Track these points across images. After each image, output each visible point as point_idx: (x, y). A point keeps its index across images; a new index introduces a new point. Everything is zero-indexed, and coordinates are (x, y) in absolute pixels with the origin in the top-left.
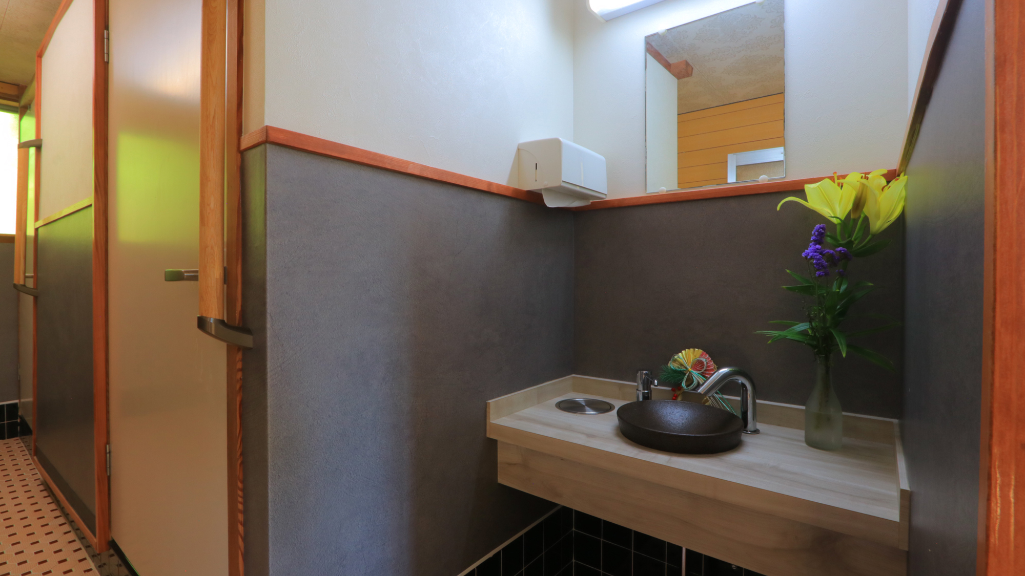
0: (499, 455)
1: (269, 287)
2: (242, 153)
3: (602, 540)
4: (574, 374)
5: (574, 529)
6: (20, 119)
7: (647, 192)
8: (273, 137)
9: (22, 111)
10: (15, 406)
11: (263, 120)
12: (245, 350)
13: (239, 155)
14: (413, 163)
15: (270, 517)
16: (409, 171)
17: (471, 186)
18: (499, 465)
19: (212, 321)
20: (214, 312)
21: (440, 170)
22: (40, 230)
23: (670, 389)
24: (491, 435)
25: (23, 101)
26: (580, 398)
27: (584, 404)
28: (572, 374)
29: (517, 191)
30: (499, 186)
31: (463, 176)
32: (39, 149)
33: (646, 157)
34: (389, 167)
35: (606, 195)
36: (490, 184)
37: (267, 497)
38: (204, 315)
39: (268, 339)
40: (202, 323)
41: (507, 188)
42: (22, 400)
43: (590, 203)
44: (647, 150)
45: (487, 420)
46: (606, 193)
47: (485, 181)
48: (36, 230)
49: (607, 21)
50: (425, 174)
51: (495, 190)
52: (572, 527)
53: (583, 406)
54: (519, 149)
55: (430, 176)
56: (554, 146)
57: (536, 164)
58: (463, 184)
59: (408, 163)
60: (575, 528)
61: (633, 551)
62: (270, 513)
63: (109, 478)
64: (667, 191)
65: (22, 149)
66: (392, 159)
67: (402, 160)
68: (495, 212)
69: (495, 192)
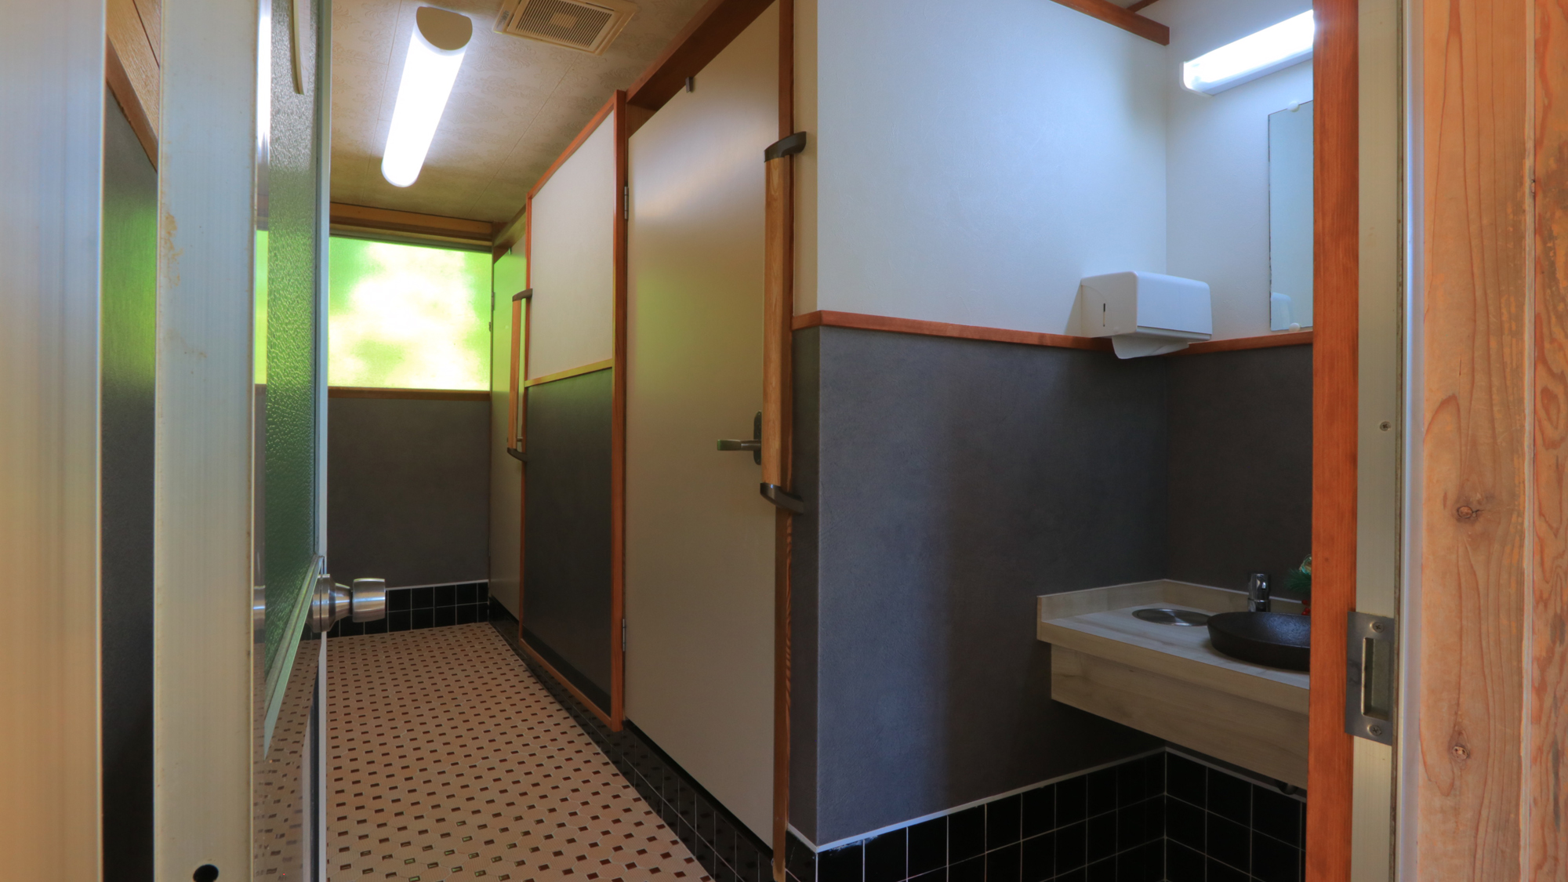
0: (1053, 665)
1: (821, 458)
2: (795, 333)
3: (1206, 811)
4: (1167, 578)
5: (1165, 793)
6: (495, 260)
7: (1273, 328)
8: (826, 319)
9: (499, 251)
10: (484, 586)
11: (815, 303)
12: (796, 515)
13: (790, 334)
14: (952, 325)
15: (819, 670)
16: (948, 334)
17: (1019, 341)
18: (1053, 678)
19: (772, 486)
20: (774, 481)
21: (982, 328)
22: (530, 389)
23: (1300, 602)
24: (1042, 637)
25: (499, 240)
26: (1167, 609)
27: (1173, 615)
28: (1163, 578)
29: (1077, 340)
30: (1053, 337)
31: (1009, 331)
32: (529, 298)
33: (1271, 281)
34: (927, 332)
35: (1210, 335)
36: (1042, 336)
37: (816, 651)
38: (767, 482)
39: (820, 506)
40: (764, 488)
41: (1065, 338)
42: (492, 580)
43: (1188, 347)
44: (1272, 272)
45: (1038, 620)
46: (1210, 332)
47: (1036, 333)
48: (526, 389)
49: (1213, 95)
50: (965, 335)
51: (1048, 342)
52: (1164, 791)
53: (1172, 617)
54: (1081, 286)
55: (970, 337)
56: (1127, 283)
57: (1104, 305)
58: (1009, 340)
59: (946, 325)
60: (1167, 792)
61: (1251, 829)
62: (819, 666)
63: (624, 654)
64: (1301, 328)
65: (516, 302)
66: (930, 324)
67: (940, 323)
68: (1050, 368)
69: (1049, 345)
